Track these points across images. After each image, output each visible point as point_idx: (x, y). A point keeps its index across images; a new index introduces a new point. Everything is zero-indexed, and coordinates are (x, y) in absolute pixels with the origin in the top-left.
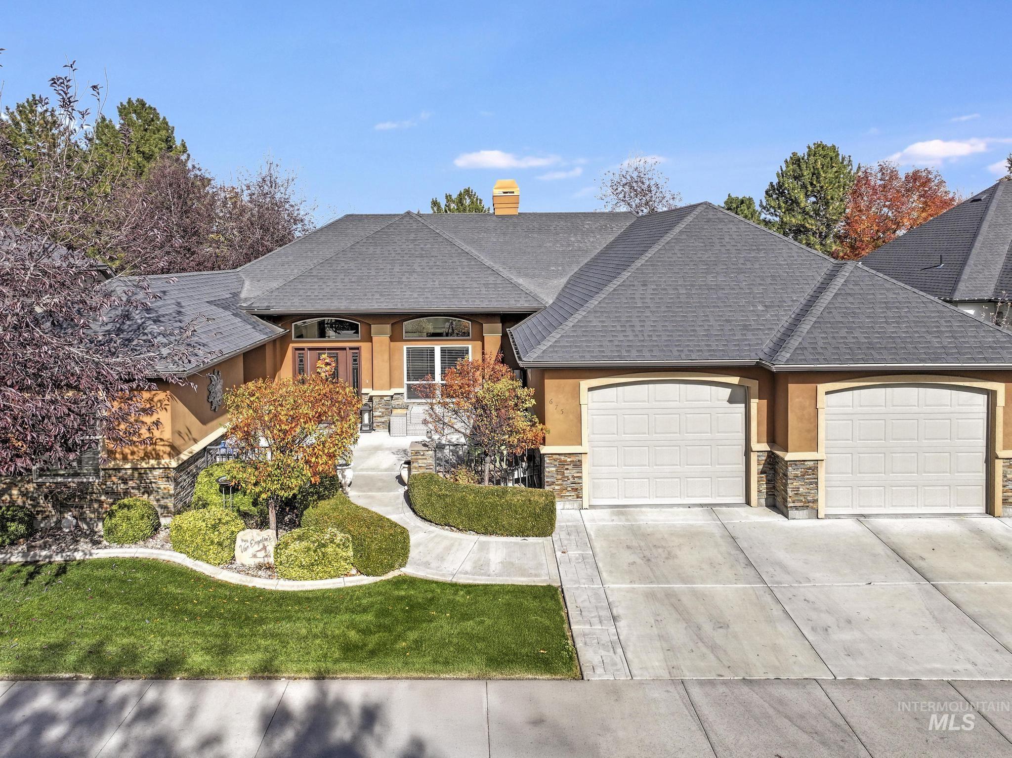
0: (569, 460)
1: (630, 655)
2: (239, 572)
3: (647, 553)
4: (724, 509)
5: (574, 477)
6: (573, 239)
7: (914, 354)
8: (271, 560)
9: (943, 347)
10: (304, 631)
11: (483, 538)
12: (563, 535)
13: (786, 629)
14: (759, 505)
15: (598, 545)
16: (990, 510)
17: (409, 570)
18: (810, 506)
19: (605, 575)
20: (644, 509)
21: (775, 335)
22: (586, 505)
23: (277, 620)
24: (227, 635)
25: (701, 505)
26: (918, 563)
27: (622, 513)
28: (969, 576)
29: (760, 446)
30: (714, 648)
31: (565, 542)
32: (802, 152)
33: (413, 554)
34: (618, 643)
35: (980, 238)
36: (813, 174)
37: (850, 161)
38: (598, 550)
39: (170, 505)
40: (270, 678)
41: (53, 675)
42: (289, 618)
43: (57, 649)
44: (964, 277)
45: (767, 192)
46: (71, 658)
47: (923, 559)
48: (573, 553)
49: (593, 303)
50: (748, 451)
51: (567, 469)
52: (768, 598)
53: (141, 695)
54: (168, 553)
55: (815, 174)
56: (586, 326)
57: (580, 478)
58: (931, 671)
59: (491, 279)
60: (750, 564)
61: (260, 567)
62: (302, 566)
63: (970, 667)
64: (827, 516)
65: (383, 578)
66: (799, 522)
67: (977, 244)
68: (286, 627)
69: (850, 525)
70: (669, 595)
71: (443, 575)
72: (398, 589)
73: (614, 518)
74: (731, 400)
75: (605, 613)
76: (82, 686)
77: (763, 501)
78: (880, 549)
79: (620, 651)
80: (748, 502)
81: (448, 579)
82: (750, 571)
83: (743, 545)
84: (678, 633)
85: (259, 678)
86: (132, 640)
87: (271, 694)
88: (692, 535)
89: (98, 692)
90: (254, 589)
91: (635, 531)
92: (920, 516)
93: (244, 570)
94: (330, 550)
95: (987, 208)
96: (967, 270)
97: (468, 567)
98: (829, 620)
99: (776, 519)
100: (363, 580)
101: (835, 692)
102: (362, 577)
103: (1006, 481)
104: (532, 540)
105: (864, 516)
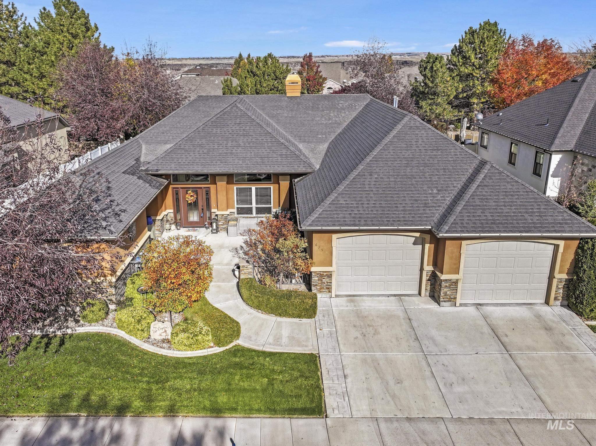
0: (325, 274)
1: (352, 402)
2: (153, 344)
3: (364, 330)
4: (407, 298)
5: (327, 282)
6: (332, 114)
7: (517, 227)
8: (169, 337)
9: (533, 223)
10: (188, 387)
11: (279, 319)
12: (321, 318)
13: (431, 383)
14: (425, 296)
15: (339, 323)
16: (547, 302)
17: (241, 342)
18: (452, 300)
19: (341, 346)
20: (365, 298)
21: (442, 210)
22: (333, 296)
23: (175, 378)
24: (150, 390)
25: (395, 295)
26: (504, 339)
27: (352, 301)
28: (529, 348)
29: (428, 268)
30: (394, 397)
31: (322, 322)
32: (476, 27)
33: (243, 330)
34: (346, 394)
35: (572, 109)
36: (481, 42)
37: (505, 32)
38: (338, 328)
39: (114, 299)
40: (174, 416)
41: (67, 414)
42: (181, 377)
43: (67, 397)
44: (559, 135)
45: (452, 51)
46: (75, 403)
47: (507, 336)
48: (326, 330)
49: (341, 188)
50: (422, 269)
51: (324, 278)
52: (424, 363)
53: (111, 427)
54: (116, 330)
55: (482, 42)
56: (337, 204)
57: (331, 283)
58: (500, 413)
59: (284, 152)
60: (417, 339)
61: (163, 341)
62: (185, 345)
63: (519, 410)
64: (461, 305)
65: (227, 347)
66: (446, 308)
67: (570, 114)
68: (178, 383)
69: (472, 310)
70: (375, 360)
71: (258, 346)
72: (235, 356)
73: (348, 304)
74: (414, 244)
75: (340, 373)
76: (82, 421)
77: (428, 294)
78: (486, 330)
79: (347, 398)
80: (420, 294)
81: (260, 348)
82: (416, 344)
83: (415, 324)
84: (376, 386)
85: (168, 416)
86: (103, 391)
87: (175, 426)
88: (389, 317)
89: (90, 425)
90: (162, 356)
91: (359, 315)
92: (509, 305)
93: (155, 343)
94: (200, 337)
95: (580, 88)
96: (562, 131)
97: (271, 340)
98: (453, 378)
99: (433, 306)
100: (218, 350)
101: (451, 427)
102: (217, 348)
103: (557, 289)
104: (305, 320)
105: (480, 305)
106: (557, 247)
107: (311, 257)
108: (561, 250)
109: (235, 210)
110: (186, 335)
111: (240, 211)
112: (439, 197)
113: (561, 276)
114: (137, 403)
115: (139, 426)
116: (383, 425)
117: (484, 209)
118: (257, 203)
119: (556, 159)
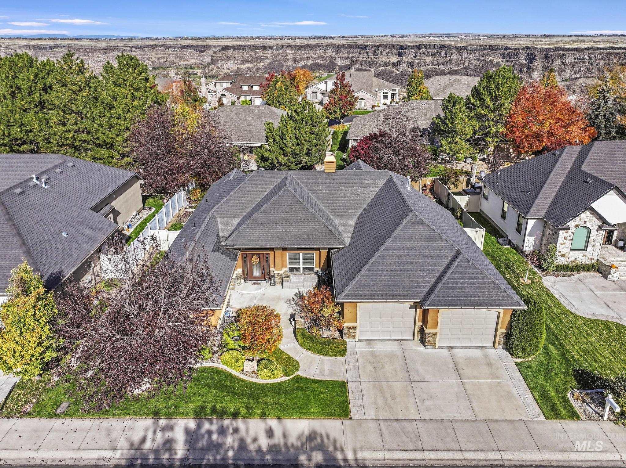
0: (352, 327)
1: (365, 410)
2: (246, 375)
3: (375, 365)
4: (405, 342)
5: (353, 332)
8: (256, 371)
10: (272, 402)
11: (322, 357)
12: (349, 356)
13: (412, 400)
14: (417, 340)
15: (360, 361)
16: (494, 346)
17: (299, 373)
18: (433, 345)
19: (361, 376)
20: (377, 342)
21: (427, 288)
22: (357, 340)
23: (264, 397)
24: (249, 403)
25: (397, 340)
26: (461, 371)
27: (369, 344)
28: (474, 377)
29: (419, 324)
30: (390, 407)
31: (349, 360)
33: (301, 366)
34: (362, 406)
35: (548, 182)
36: (496, 87)
38: (360, 364)
39: (216, 344)
40: (266, 419)
41: (206, 417)
42: (267, 396)
43: (203, 408)
44: (534, 205)
46: (208, 411)
47: (463, 369)
48: (352, 365)
50: (415, 324)
51: (351, 330)
52: (410, 387)
53: (231, 424)
54: (221, 365)
56: (360, 283)
57: (356, 333)
60: (408, 371)
61: (252, 372)
62: (267, 376)
63: (459, 415)
64: (439, 347)
65: (292, 377)
66: (429, 350)
67: (545, 186)
68: (266, 399)
69: (445, 352)
70: (380, 385)
71: (310, 376)
72: (297, 383)
73: (367, 347)
74: (410, 308)
75: (360, 393)
76: (215, 421)
77: (419, 339)
78: (451, 365)
79: (363, 409)
80: (414, 339)
81: (312, 377)
82: (407, 375)
83: (408, 361)
84: (380, 401)
85: (263, 419)
86: (223, 405)
87: (267, 424)
88: (392, 356)
89: (220, 423)
90: (253, 382)
91: (373, 354)
93: (247, 374)
94: (276, 372)
96: (537, 201)
97: (318, 372)
98: (425, 396)
99: (421, 348)
100: (286, 378)
101: (419, 425)
102: (285, 377)
103: (500, 339)
104: (339, 358)
105: (451, 347)
106: (499, 313)
107: (343, 318)
108: (501, 315)
109: (287, 269)
110: (268, 370)
111: (291, 269)
112: (427, 279)
113: (502, 331)
114: (243, 411)
115: (247, 424)
116: (382, 424)
117: (454, 289)
118: (303, 264)
119: (531, 223)
